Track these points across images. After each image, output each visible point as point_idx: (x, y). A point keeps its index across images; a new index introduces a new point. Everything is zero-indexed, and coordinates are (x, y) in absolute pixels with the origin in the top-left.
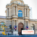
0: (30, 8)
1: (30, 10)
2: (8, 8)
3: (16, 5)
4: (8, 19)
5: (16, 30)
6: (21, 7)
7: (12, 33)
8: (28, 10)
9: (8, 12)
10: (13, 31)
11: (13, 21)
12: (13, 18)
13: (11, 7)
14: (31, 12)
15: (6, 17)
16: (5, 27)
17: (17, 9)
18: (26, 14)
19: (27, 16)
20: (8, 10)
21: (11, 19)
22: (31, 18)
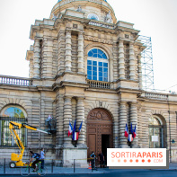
0: (142, 39)
1: (141, 48)
2: (41, 41)
3: (75, 26)
4: (39, 91)
5: (75, 143)
6: (102, 36)
7: (60, 156)
8: (132, 47)
9: (41, 58)
10: (61, 149)
11: (61, 101)
12: (63, 87)
13: (55, 35)
14: (147, 60)
15: (31, 80)
16: (23, 127)
17: (81, 44)
18: (122, 67)
19: (128, 77)
20: (41, 47)
21: (55, 89)
22: (146, 86)
